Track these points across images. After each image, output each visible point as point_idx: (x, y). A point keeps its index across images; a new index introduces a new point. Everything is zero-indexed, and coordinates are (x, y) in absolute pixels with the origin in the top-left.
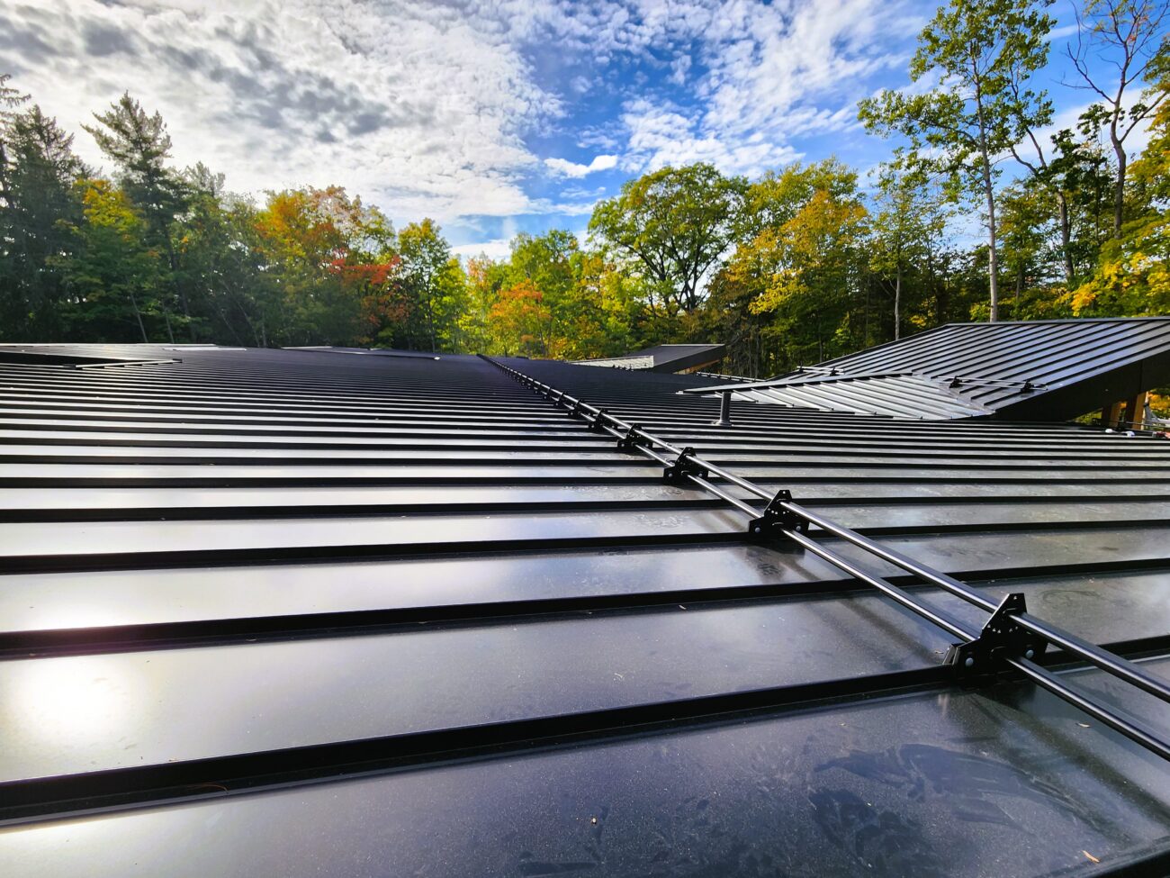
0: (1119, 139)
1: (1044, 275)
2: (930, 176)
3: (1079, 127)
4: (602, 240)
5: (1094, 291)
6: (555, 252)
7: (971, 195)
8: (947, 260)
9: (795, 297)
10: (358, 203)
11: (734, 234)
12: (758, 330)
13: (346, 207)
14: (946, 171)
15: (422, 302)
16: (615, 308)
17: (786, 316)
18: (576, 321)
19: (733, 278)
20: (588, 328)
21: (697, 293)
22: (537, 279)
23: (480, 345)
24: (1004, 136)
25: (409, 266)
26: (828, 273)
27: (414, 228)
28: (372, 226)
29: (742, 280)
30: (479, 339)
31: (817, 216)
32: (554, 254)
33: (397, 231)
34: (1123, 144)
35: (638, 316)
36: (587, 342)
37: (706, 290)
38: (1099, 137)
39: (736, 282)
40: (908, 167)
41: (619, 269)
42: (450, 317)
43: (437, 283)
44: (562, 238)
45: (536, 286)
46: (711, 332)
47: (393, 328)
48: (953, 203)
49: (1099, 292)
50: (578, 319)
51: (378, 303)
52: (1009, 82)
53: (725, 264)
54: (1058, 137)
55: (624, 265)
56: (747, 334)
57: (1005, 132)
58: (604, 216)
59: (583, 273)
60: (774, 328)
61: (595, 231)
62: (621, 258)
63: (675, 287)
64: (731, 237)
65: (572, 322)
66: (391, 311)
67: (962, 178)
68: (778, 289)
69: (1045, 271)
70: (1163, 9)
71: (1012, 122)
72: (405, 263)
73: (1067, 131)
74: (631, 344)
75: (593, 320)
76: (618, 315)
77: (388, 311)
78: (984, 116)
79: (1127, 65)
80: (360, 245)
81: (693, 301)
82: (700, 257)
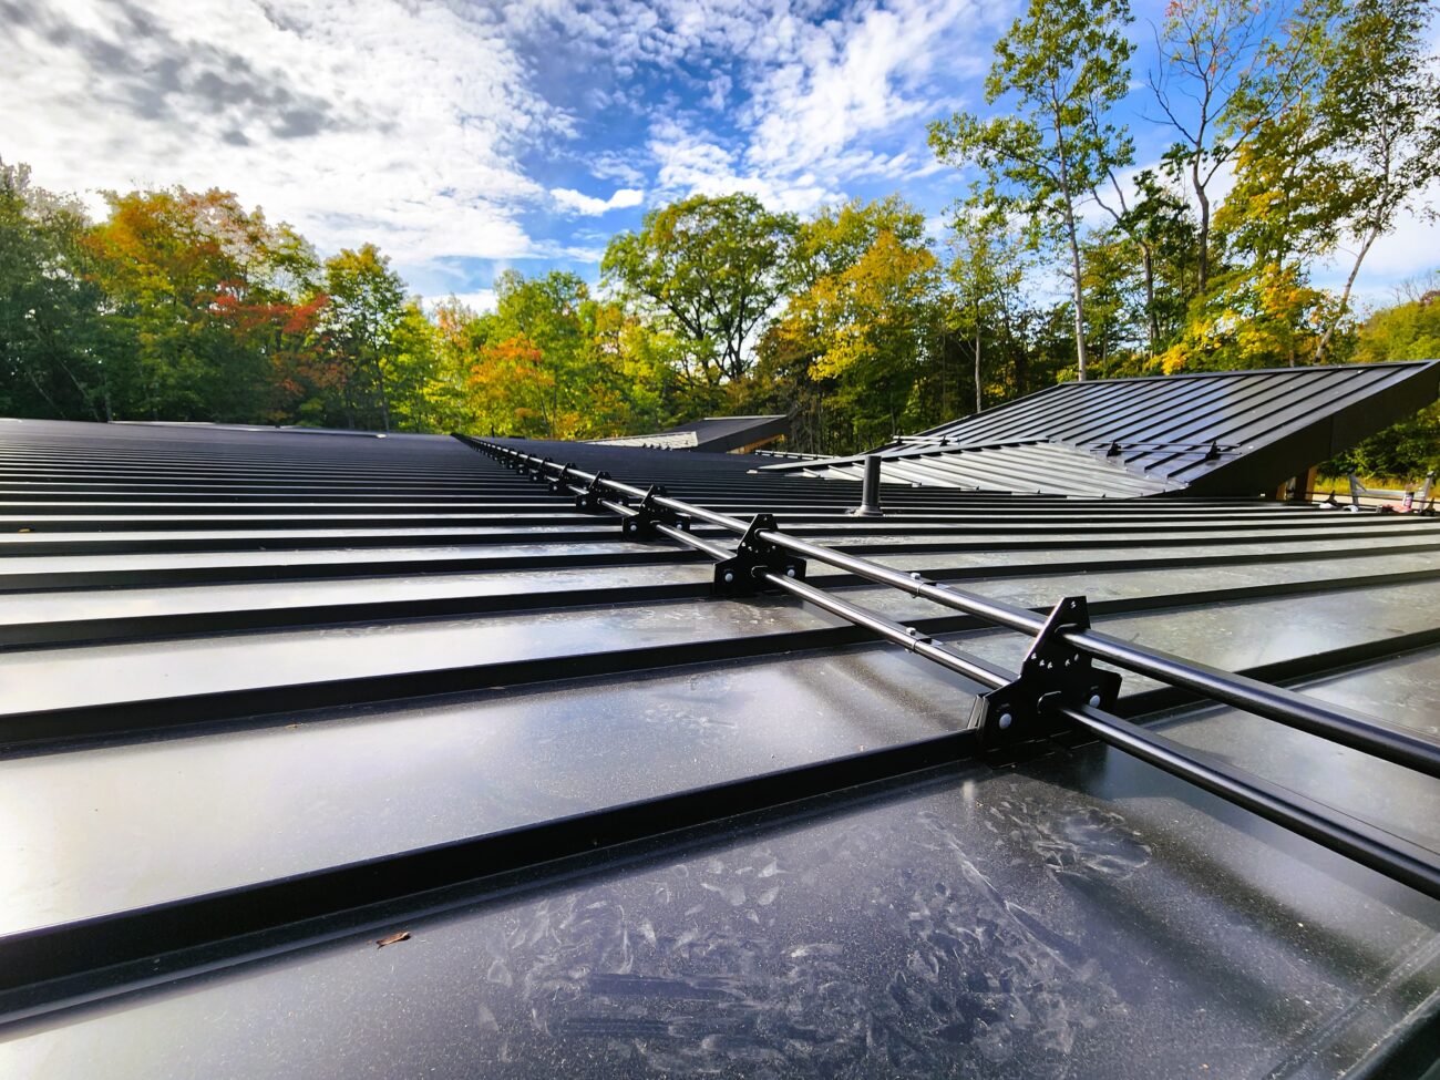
0: (1202, 184)
1: (1122, 339)
2: (1009, 217)
3: (1161, 168)
4: (620, 285)
5: (1183, 354)
6: (559, 302)
7: (1052, 242)
8: (1025, 319)
9: (862, 360)
10: (259, 216)
11: (785, 284)
12: (819, 401)
13: (241, 222)
14: (1026, 212)
15: (367, 362)
16: (641, 373)
17: (852, 383)
18: (591, 390)
19: (789, 337)
20: (606, 399)
21: (743, 356)
22: (535, 334)
23: (457, 422)
24: (1086, 176)
25: (344, 310)
26: (898, 332)
27: (348, 256)
28: (284, 252)
29: (799, 338)
30: (456, 415)
31: (882, 262)
32: (556, 302)
33: (322, 260)
34: (1205, 189)
35: (671, 385)
36: (605, 417)
37: (754, 353)
38: (1182, 180)
39: (791, 342)
40: (986, 206)
41: (644, 324)
42: (408, 384)
43: (388, 336)
44: (567, 283)
45: (533, 344)
46: (763, 404)
47: (322, 399)
48: (1034, 251)
49: (1189, 355)
50: (592, 388)
51: (299, 364)
52: (1088, 113)
53: (776, 321)
54: (1140, 179)
55: (650, 320)
56: (807, 405)
57: (1086, 171)
58: (621, 255)
59: (597, 327)
60: (838, 398)
61: (610, 274)
62: (645, 309)
63: (716, 348)
64: (781, 289)
65: (585, 392)
66: (318, 374)
67: (1042, 223)
68: (842, 349)
69: (1124, 334)
70: (1241, 40)
71: (1094, 159)
72: (337, 306)
73: (1149, 173)
74: (664, 420)
75: (612, 389)
76: (646, 381)
77: (314, 376)
78: (1065, 150)
79: (1207, 100)
80: (266, 278)
81: (738, 367)
82: (744, 312)
